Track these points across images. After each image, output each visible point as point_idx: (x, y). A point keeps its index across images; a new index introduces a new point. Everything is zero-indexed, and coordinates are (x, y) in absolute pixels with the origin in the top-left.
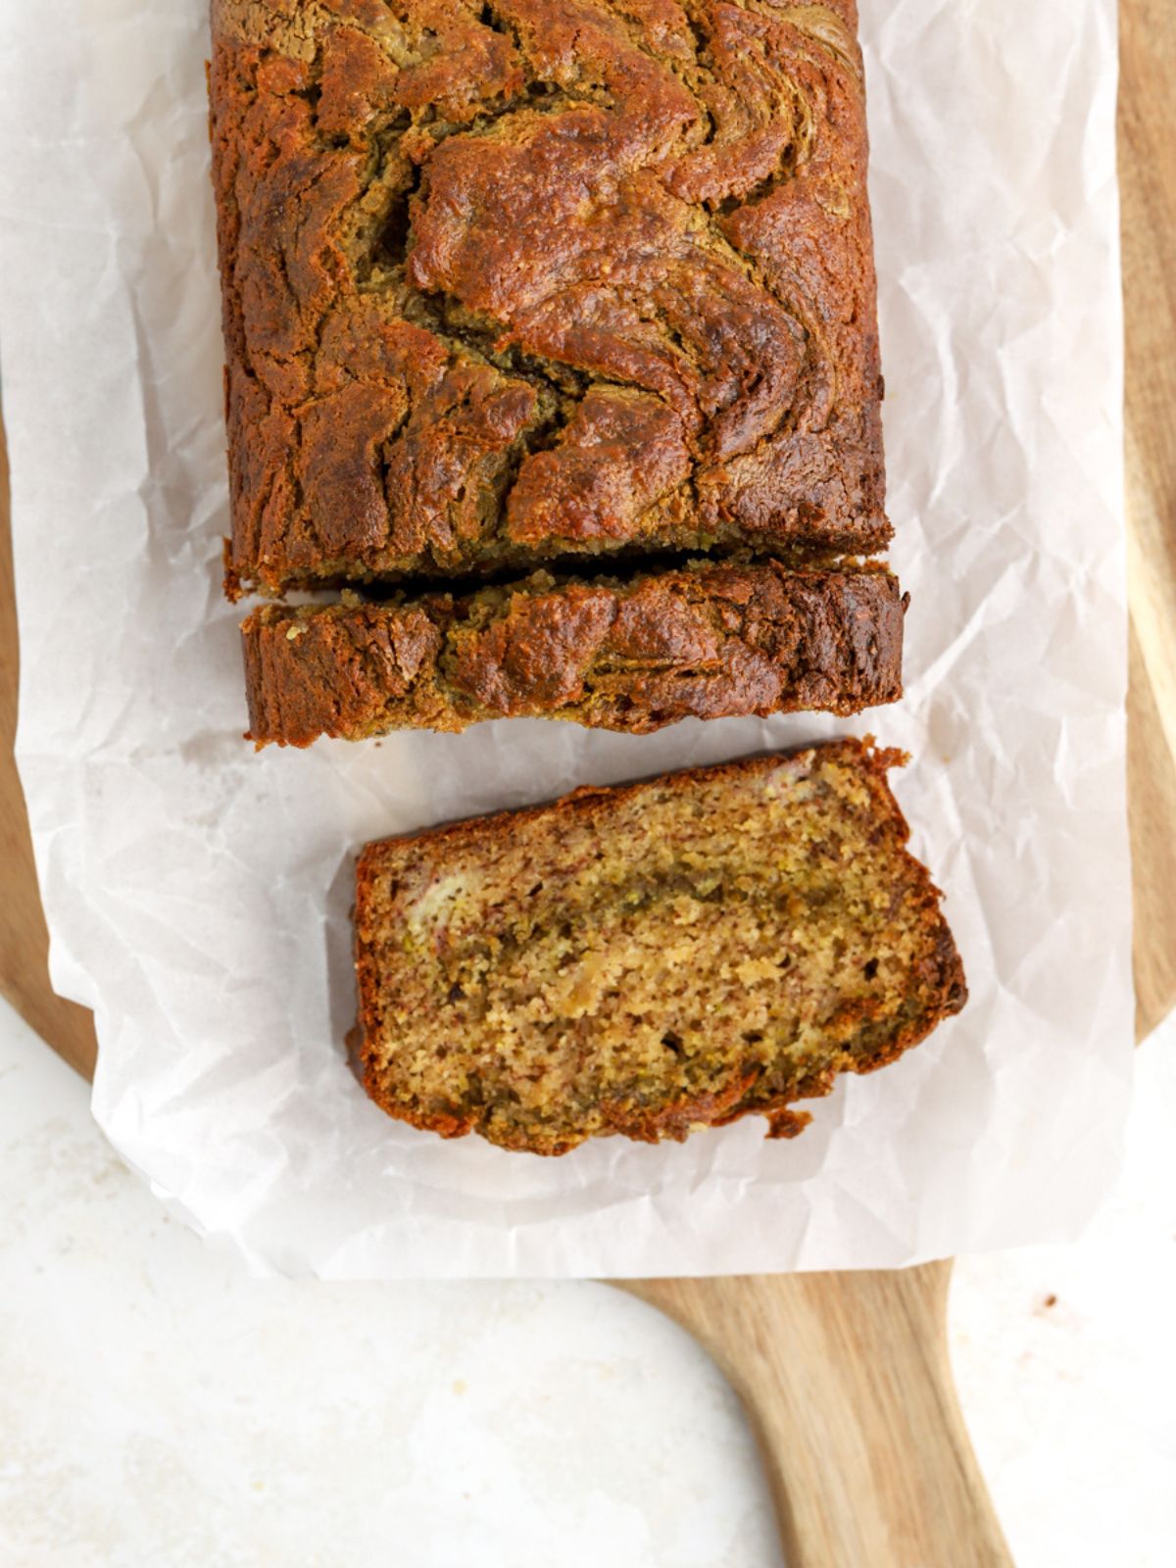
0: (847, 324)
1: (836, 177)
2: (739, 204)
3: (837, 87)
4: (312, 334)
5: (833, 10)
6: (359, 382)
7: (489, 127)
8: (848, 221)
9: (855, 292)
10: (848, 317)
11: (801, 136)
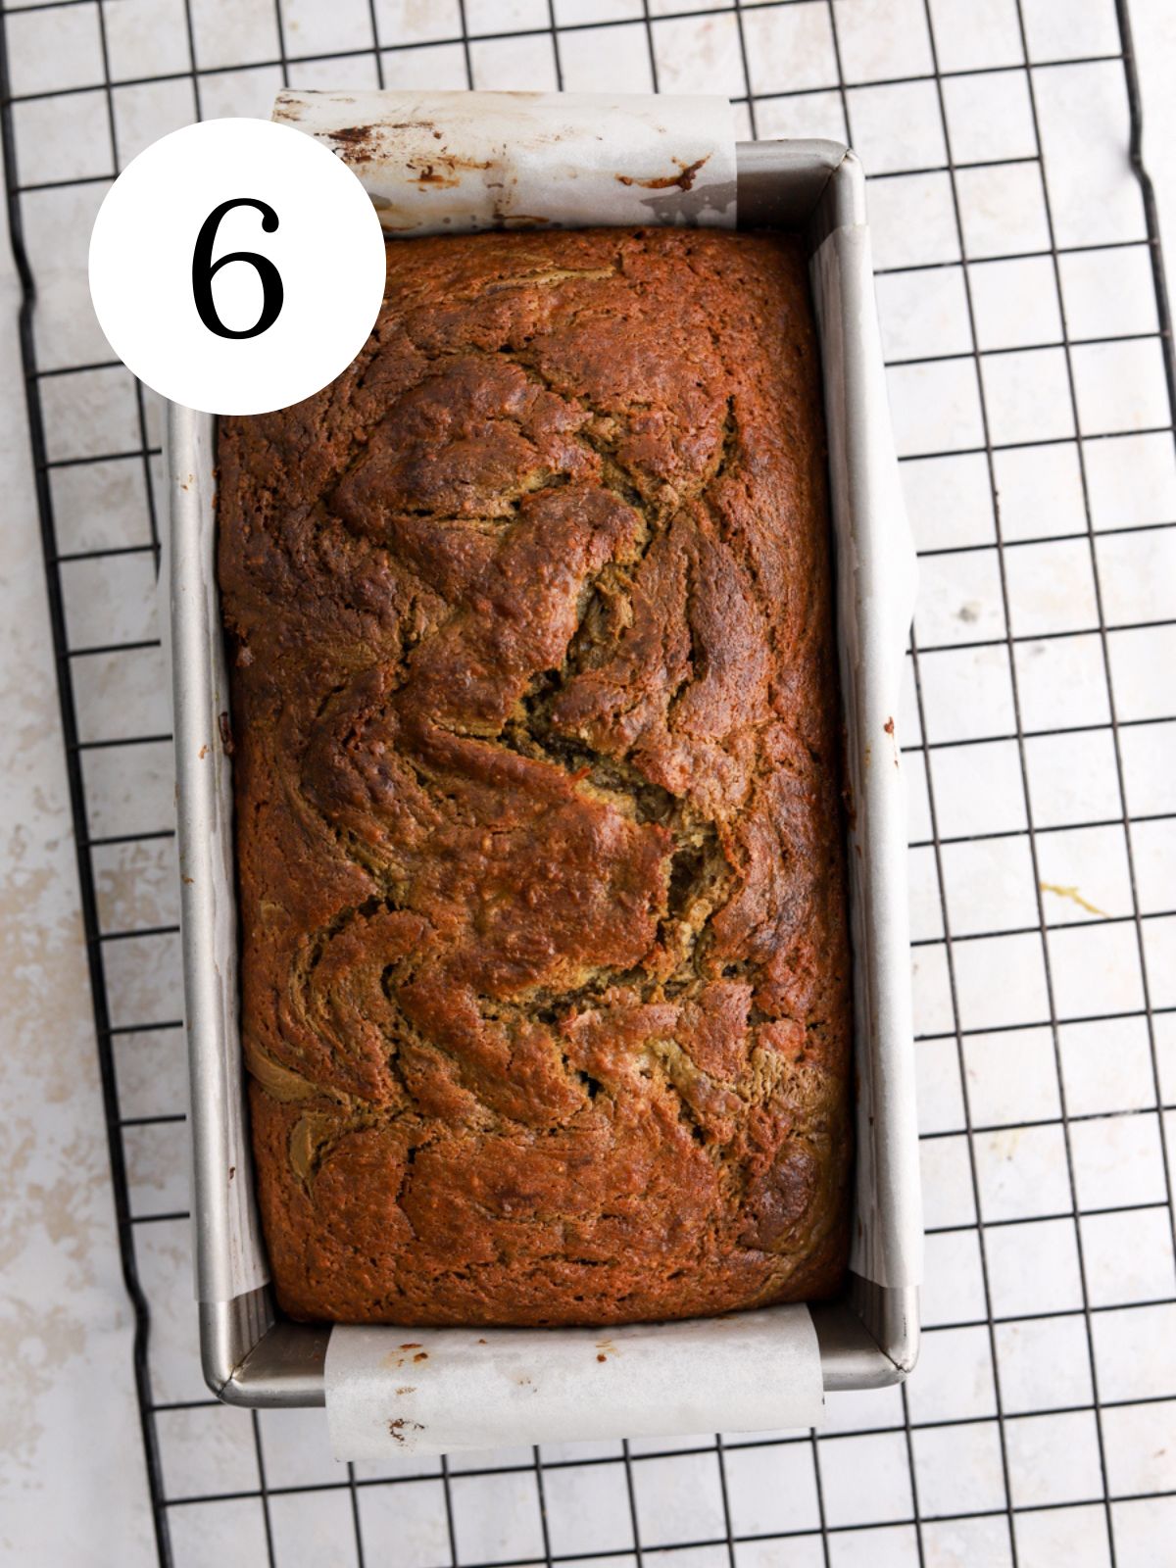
0: (265, 803)
1: (271, 939)
2: (361, 911)
3: (269, 1024)
4: (758, 790)
5: (271, 1098)
6: (715, 738)
7: (593, 978)
8: (261, 898)
9: (256, 833)
10: (263, 809)
11: (304, 976)
